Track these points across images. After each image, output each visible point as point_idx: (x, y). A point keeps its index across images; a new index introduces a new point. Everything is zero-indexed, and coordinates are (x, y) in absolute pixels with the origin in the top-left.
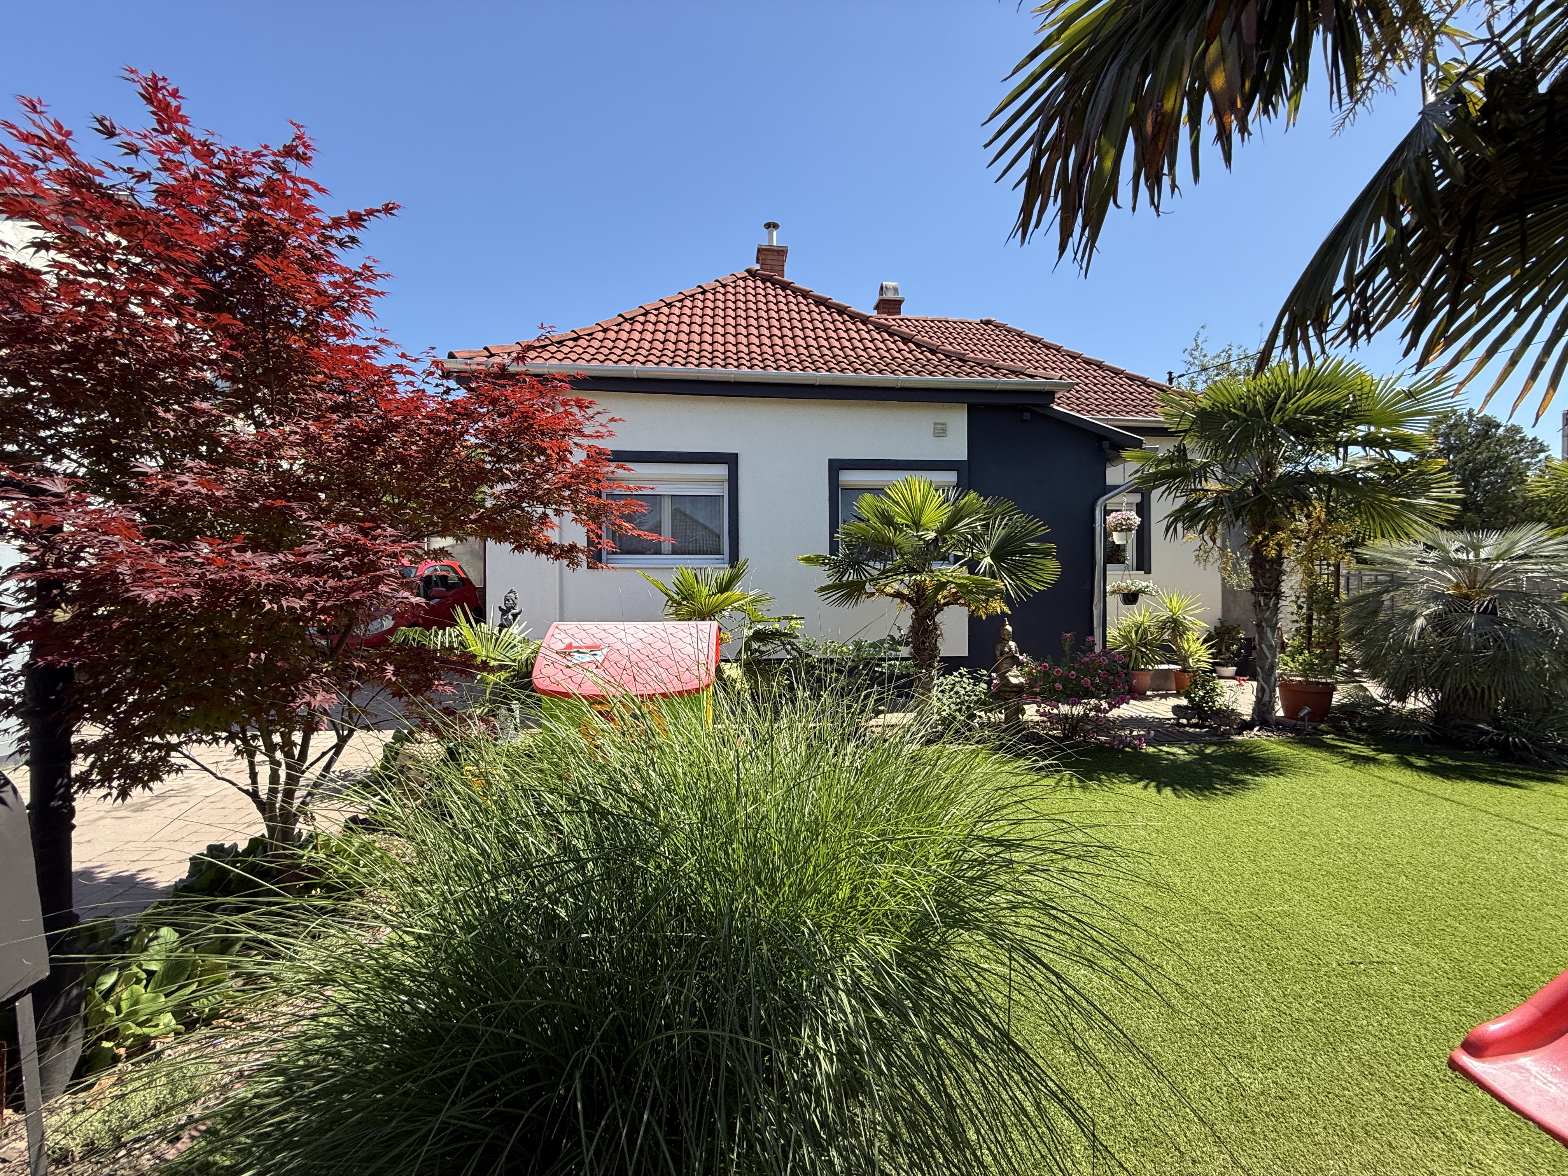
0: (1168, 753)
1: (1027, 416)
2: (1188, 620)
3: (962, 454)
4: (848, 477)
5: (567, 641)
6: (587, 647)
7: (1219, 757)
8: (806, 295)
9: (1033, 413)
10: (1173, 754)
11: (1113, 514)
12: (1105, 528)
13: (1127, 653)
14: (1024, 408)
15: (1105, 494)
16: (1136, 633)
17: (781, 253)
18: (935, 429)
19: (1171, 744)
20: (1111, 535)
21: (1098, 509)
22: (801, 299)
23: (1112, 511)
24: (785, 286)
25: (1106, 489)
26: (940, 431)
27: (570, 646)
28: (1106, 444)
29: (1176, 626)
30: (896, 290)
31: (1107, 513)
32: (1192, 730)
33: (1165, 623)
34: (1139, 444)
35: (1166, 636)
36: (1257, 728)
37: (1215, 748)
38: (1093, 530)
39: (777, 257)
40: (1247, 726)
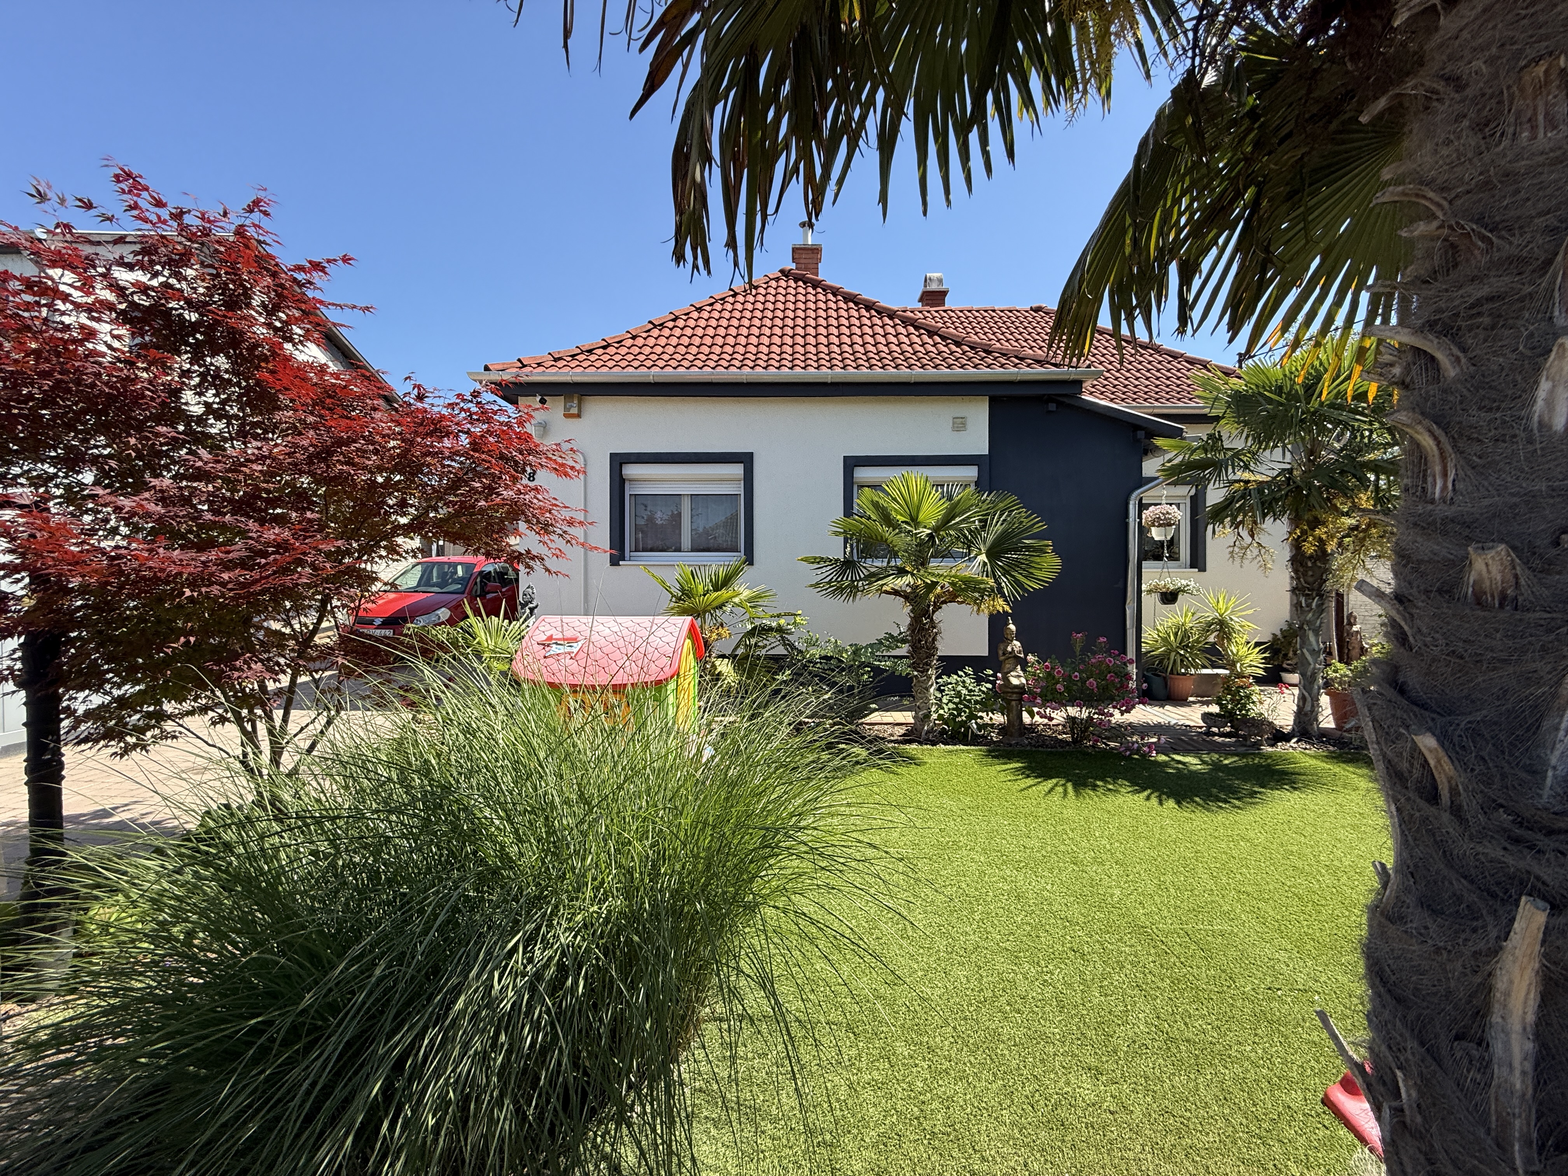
0: (1179, 762)
1: (1052, 407)
2: (1236, 622)
3: (983, 449)
4: (863, 474)
5: (548, 634)
6: (564, 640)
7: (1235, 768)
8: (835, 292)
9: (1060, 404)
10: (1184, 764)
11: (1152, 508)
12: (1140, 523)
13: (1165, 656)
14: (1050, 399)
15: (1140, 486)
16: (1176, 634)
17: (815, 251)
18: (954, 423)
19: (1186, 752)
20: (1149, 531)
21: (1131, 503)
22: (830, 296)
23: (1151, 505)
24: (816, 285)
25: (1142, 482)
26: (960, 425)
27: (550, 638)
28: (1141, 434)
29: (1223, 628)
30: (940, 281)
31: (1142, 507)
32: (1220, 740)
33: (1210, 624)
34: (1177, 434)
35: (1211, 639)
36: (1295, 740)
37: (1236, 758)
38: (1126, 525)
39: (811, 256)
40: (1286, 738)
